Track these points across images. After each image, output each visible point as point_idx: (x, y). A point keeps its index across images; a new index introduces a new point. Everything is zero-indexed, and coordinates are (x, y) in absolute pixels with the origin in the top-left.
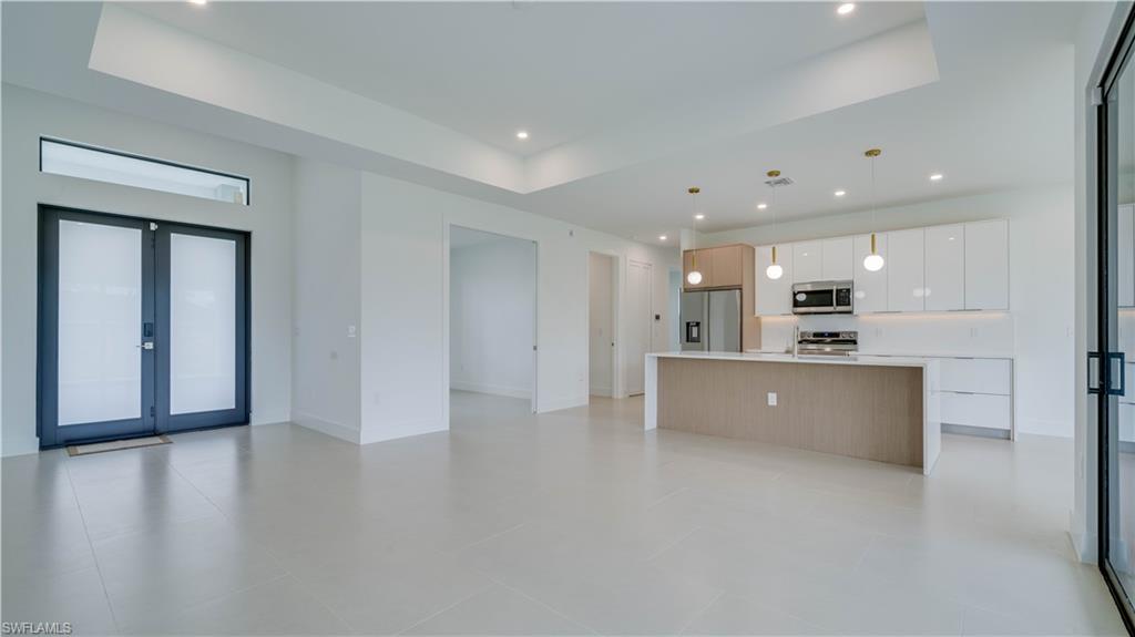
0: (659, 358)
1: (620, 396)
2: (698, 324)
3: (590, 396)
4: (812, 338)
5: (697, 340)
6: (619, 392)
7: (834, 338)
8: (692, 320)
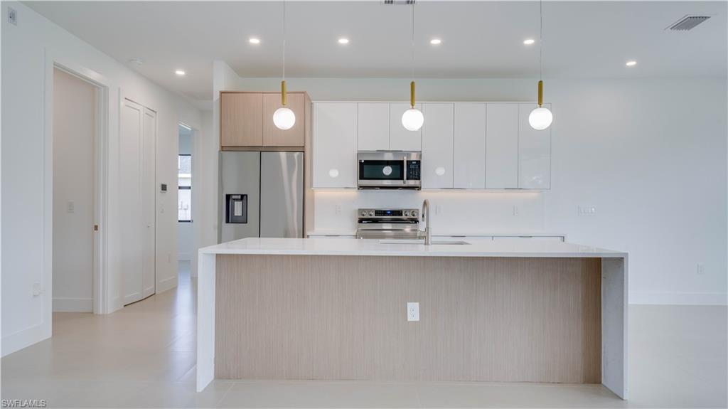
0: (218, 256)
1: (110, 310)
2: (243, 198)
3: (54, 314)
4: (374, 216)
5: (244, 220)
6: (108, 302)
7: (396, 216)
8: (232, 189)
